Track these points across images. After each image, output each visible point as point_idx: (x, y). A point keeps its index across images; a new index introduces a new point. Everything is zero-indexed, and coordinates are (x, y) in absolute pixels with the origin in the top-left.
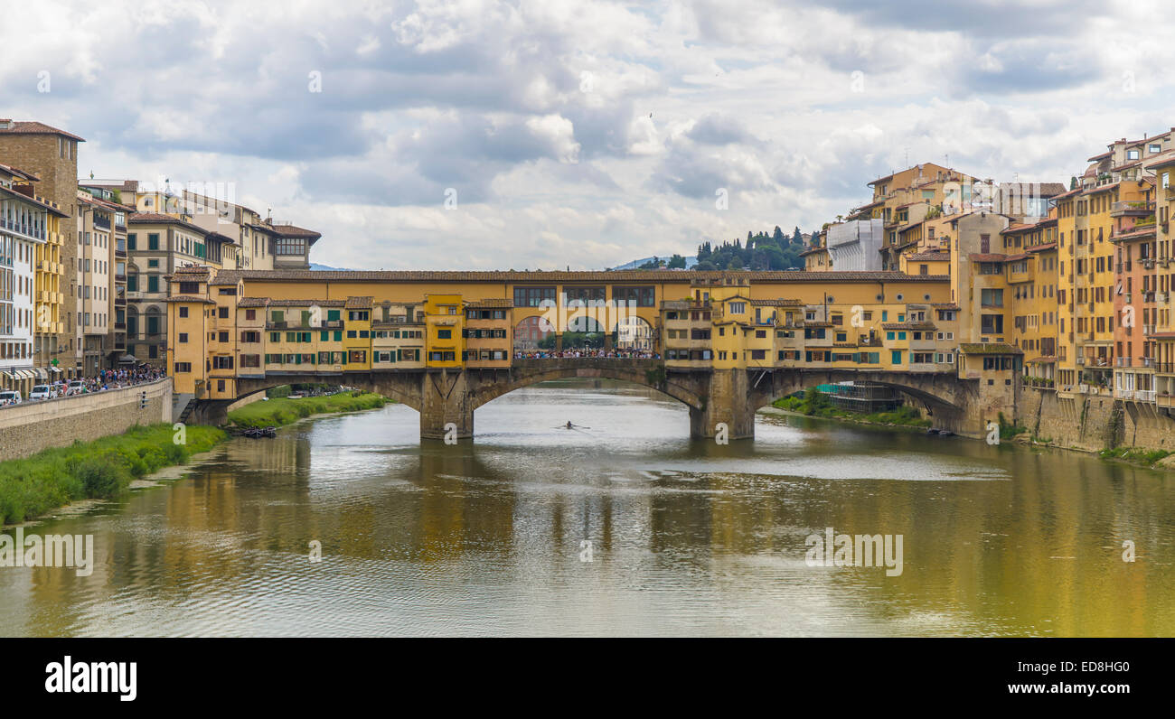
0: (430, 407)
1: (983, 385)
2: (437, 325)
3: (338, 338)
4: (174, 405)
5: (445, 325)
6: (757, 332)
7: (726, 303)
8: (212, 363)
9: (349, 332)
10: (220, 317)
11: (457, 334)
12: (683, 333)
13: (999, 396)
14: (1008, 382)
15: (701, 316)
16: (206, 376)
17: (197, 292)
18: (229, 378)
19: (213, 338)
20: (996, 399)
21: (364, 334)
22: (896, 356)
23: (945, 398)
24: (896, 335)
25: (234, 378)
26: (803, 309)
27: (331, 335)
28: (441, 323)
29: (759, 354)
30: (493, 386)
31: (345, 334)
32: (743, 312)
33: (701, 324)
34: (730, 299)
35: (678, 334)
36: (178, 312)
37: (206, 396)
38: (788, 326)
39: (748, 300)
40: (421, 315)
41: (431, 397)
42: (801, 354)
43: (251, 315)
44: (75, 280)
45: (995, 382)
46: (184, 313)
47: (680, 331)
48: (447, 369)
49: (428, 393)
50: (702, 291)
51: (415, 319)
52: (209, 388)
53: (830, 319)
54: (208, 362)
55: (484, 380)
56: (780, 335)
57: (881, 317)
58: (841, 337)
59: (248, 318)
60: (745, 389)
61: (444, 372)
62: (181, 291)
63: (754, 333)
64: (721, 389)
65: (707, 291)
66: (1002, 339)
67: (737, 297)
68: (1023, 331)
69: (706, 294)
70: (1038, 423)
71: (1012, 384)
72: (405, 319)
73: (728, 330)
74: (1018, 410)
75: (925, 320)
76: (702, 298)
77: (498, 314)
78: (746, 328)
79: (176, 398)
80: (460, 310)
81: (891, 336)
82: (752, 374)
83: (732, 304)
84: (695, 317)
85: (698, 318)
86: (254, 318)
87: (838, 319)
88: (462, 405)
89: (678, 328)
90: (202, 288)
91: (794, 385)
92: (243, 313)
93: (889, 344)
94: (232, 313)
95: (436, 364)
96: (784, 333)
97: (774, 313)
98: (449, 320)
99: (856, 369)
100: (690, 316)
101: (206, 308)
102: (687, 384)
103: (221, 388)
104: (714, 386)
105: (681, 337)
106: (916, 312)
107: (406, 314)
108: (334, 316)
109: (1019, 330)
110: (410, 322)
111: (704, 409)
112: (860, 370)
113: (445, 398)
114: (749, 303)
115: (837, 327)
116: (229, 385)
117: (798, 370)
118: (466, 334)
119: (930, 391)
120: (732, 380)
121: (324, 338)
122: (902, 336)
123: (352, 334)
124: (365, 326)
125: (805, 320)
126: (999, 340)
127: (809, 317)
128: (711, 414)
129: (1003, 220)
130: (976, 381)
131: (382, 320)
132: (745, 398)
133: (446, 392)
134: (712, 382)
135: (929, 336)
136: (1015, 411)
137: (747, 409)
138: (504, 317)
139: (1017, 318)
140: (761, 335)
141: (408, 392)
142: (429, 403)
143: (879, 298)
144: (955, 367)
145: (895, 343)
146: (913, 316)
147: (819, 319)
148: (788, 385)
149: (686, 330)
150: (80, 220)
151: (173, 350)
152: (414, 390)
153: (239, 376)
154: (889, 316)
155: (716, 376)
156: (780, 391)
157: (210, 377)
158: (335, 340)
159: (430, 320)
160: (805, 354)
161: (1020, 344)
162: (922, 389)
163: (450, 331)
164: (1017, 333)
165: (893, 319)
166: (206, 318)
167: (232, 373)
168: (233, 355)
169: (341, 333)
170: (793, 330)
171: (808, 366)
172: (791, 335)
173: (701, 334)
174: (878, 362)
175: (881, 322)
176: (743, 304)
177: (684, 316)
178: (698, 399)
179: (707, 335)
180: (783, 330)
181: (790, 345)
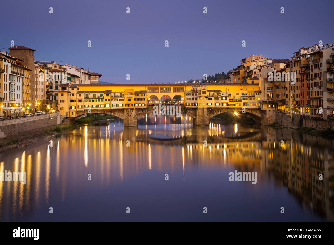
0: (126, 118)
1: (268, 112)
2: (127, 97)
4: (60, 118)
6: (209, 98)
7: (201, 91)
8: (70, 107)
10: (72, 96)
11: (133, 99)
12: (190, 99)
13: (272, 114)
14: (274, 111)
15: (195, 94)
16: (69, 111)
17: (66, 89)
18: (75, 111)
19: (71, 101)
20: (271, 115)
21: (109, 100)
23: (258, 115)
24: (245, 99)
25: (76, 111)
26: (221, 92)
30: (142, 113)
32: (205, 93)
33: (195, 97)
34: (202, 90)
35: (189, 99)
36: (61, 95)
37: (68, 116)
38: (217, 97)
39: (207, 90)
40: (124, 95)
41: (126, 116)
43: (80, 95)
44: (34, 87)
45: (271, 111)
46: (63, 95)
49: (125, 115)
50: (195, 88)
51: (122, 96)
52: (69, 114)
53: (228, 95)
54: (69, 107)
56: (215, 99)
57: (241, 94)
58: (231, 99)
59: (79, 96)
60: (206, 113)
61: (129, 109)
62: (62, 89)
64: (200, 113)
65: (196, 88)
66: (273, 100)
68: (278, 97)
69: (196, 89)
70: (282, 121)
71: (275, 111)
72: (119, 96)
73: (201, 98)
74: (277, 118)
75: (253, 95)
76: (195, 90)
77: (143, 94)
78: (206, 97)
79: (61, 117)
80: (133, 93)
82: (208, 109)
83: (203, 91)
84: (193, 95)
85: (194, 95)
86: (81, 96)
87: (230, 95)
88: (134, 118)
90: (67, 88)
91: (219, 112)
93: (243, 101)
94: (75, 95)
95: (127, 107)
97: (214, 94)
98: (130, 96)
100: (192, 94)
101: (68, 93)
102: (192, 112)
103: (72, 114)
104: (198, 112)
105: (190, 100)
106: (250, 93)
107: (120, 94)
108: (101, 95)
109: (277, 97)
110: (121, 97)
111: (196, 118)
112: (236, 108)
113: (130, 116)
114: (207, 91)
115: (230, 97)
116: (75, 113)
117: (220, 108)
118: (135, 99)
119: (254, 113)
120: (203, 111)
121: (99, 101)
122: (247, 99)
123: (106, 100)
124: (109, 98)
126: (271, 100)
127: (222, 94)
128: (198, 119)
129: (273, 69)
130: (266, 111)
131: (113, 96)
132: (206, 115)
133: (130, 114)
134: (198, 111)
135: (254, 99)
136: (276, 118)
137: (207, 118)
138: (145, 95)
139: (276, 94)
141: (120, 114)
142: (126, 117)
143: (241, 89)
144: (260, 107)
145: (245, 101)
146: (250, 94)
147: (225, 95)
148: (217, 112)
149: (191, 98)
150: (35, 71)
151: (60, 104)
152: (122, 114)
153: (77, 111)
155: (199, 110)
156: (215, 114)
157: (70, 111)
158: (102, 101)
159: (125, 96)
160: (221, 104)
161: (277, 101)
162: (252, 113)
163: (131, 99)
164: (276, 98)
166: (68, 96)
167: (75, 110)
168: (75, 105)
169: (103, 100)
170: (218, 98)
171: (222, 107)
172: (218, 99)
173: (195, 99)
174: (240, 106)
175: (241, 96)
176: (205, 91)
177: (190, 94)
178: (194, 115)
179: (196, 99)
180: (216, 98)
181: (217, 102)
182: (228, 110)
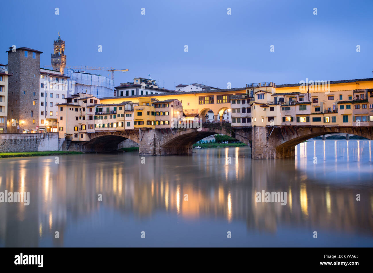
2: (137, 110)
3: (115, 117)
4: (59, 142)
5: (140, 110)
6: (270, 108)
7: (255, 95)
9: (118, 115)
10: (83, 111)
12: (238, 110)
15: (246, 101)
17: (71, 102)
19: (80, 118)
21: (123, 116)
22: (345, 118)
24: (345, 107)
25: (85, 133)
26: (298, 96)
27: (113, 116)
28: (139, 109)
29: (271, 118)
30: (167, 136)
31: (117, 116)
32: (263, 98)
33: (246, 105)
35: (236, 110)
36: (60, 109)
37: (76, 140)
38: (288, 104)
42: (294, 118)
43: (91, 110)
47: (237, 109)
48: (140, 128)
50: (250, 90)
53: (311, 100)
55: (164, 133)
56: (283, 109)
57: (339, 98)
58: (317, 109)
61: (140, 130)
62: (67, 102)
63: (269, 108)
65: (252, 90)
67: (260, 91)
75: (364, 98)
76: (250, 92)
77: (166, 106)
78: (264, 106)
79: (60, 140)
80: (151, 104)
81: (342, 108)
82: (269, 128)
83: (258, 95)
85: (245, 103)
87: (315, 101)
89: (236, 108)
91: (294, 135)
92: (89, 109)
93: (341, 112)
94: (86, 109)
95: (137, 126)
96: (286, 108)
97: (282, 99)
98: (145, 108)
99: (323, 126)
100: (241, 102)
103: (82, 137)
105: (238, 112)
106: (360, 94)
108: (115, 109)
112: (325, 126)
114: (268, 94)
115: (315, 104)
116: (85, 136)
117: (293, 127)
118: (155, 114)
121: (111, 117)
122: (348, 107)
123: (119, 116)
124: (123, 112)
125: (299, 102)
127: (300, 100)
131: (130, 110)
132: (264, 141)
134: (252, 133)
135: (364, 106)
137: (267, 147)
140: (272, 109)
145: (345, 111)
146: (357, 96)
147: (305, 100)
149: (240, 109)
151: (59, 123)
153: (88, 132)
154: (343, 97)
156: (287, 138)
157: (79, 133)
159: (135, 108)
160: (296, 118)
163: (141, 113)
165: (345, 98)
167: (85, 131)
168: (86, 125)
169: (115, 115)
170: (290, 107)
171: (298, 124)
172: (289, 109)
173: (246, 110)
174: (335, 122)
175: (339, 100)
176: (263, 94)
177: (239, 102)
178: (248, 141)
179: (249, 110)
180: (285, 107)
181: (288, 114)
182: (312, 131)
